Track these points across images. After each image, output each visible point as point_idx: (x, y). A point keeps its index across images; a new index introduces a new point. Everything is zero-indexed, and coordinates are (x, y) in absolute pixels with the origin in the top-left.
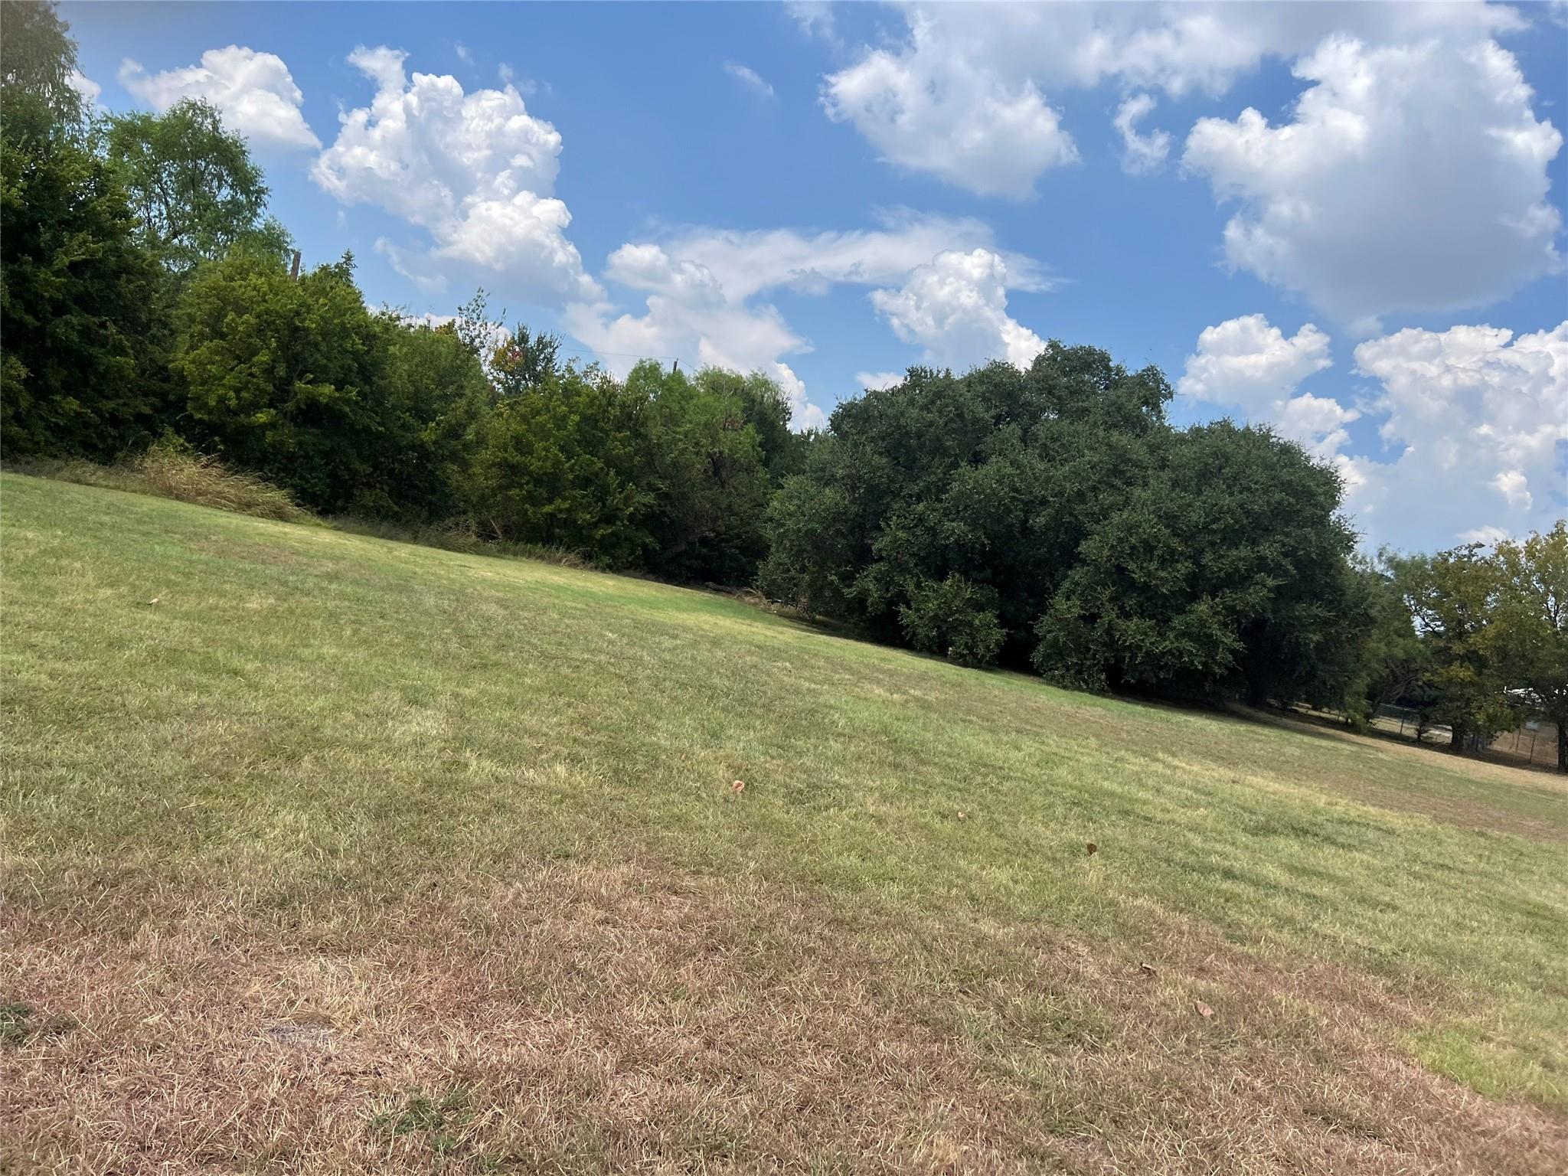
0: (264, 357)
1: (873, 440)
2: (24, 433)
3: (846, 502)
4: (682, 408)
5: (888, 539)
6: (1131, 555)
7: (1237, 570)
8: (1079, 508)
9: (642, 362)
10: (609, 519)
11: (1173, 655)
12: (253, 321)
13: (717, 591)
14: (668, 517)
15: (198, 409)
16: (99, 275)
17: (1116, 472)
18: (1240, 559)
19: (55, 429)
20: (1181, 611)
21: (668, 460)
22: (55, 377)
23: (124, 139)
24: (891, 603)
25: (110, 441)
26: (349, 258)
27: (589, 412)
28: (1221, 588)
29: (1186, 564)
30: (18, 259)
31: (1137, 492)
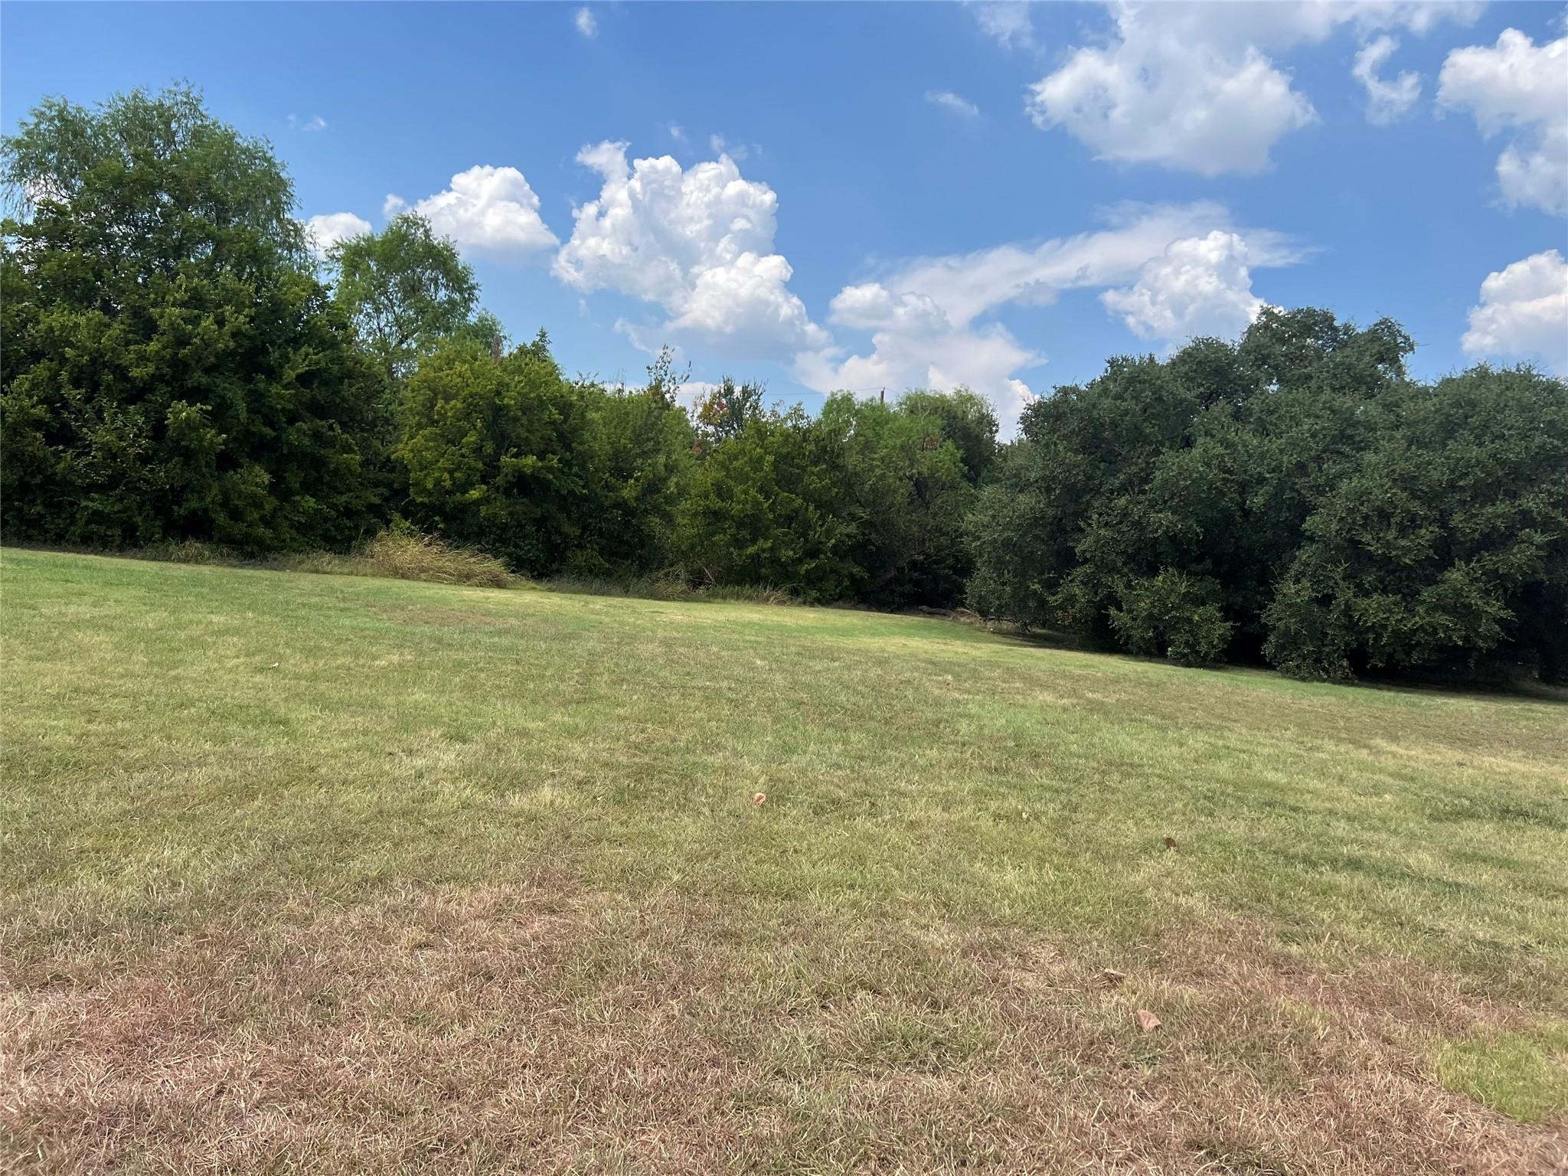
0: (471, 438)
1: (1065, 437)
2: (269, 533)
3: (1042, 506)
4: (877, 434)
5: (1090, 539)
6: (1364, 526)
7: (1495, 528)
8: (1300, 482)
9: (833, 394)
10: (813, 553)
11: (1425, 631)
12: (459, 405)
13: (932, 614)
14: (874, 545)
15: (419, 493)
16: (325, 383)
17: (1344, 437)
18: (1498, 517)
19: (300, 528)
20: (1431, 581)
21: (867, 487)
22: (294, 479)
23: (353, 260)
24: (1101, 606)
25: (347, 532)
26: (543, 335)
27: (785, 451)
28: (1478, 551)
29: (1431, 529)
30: (253, 378)
31: (1369, 457)
